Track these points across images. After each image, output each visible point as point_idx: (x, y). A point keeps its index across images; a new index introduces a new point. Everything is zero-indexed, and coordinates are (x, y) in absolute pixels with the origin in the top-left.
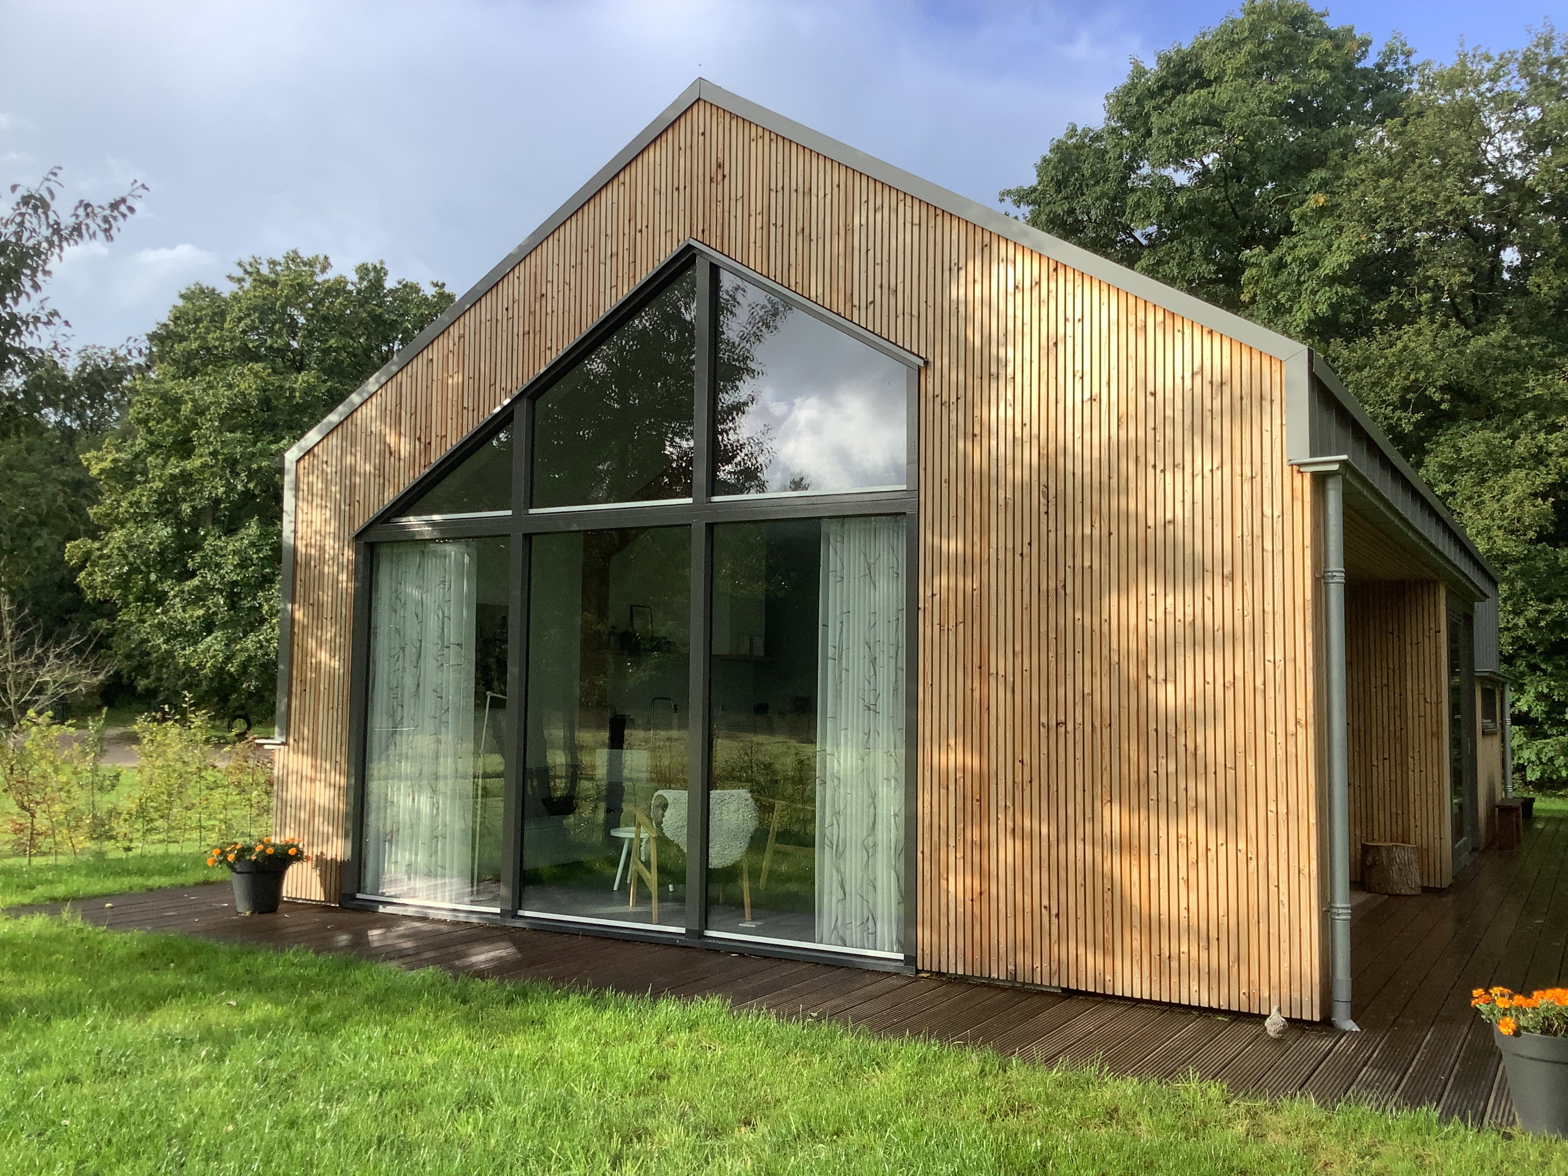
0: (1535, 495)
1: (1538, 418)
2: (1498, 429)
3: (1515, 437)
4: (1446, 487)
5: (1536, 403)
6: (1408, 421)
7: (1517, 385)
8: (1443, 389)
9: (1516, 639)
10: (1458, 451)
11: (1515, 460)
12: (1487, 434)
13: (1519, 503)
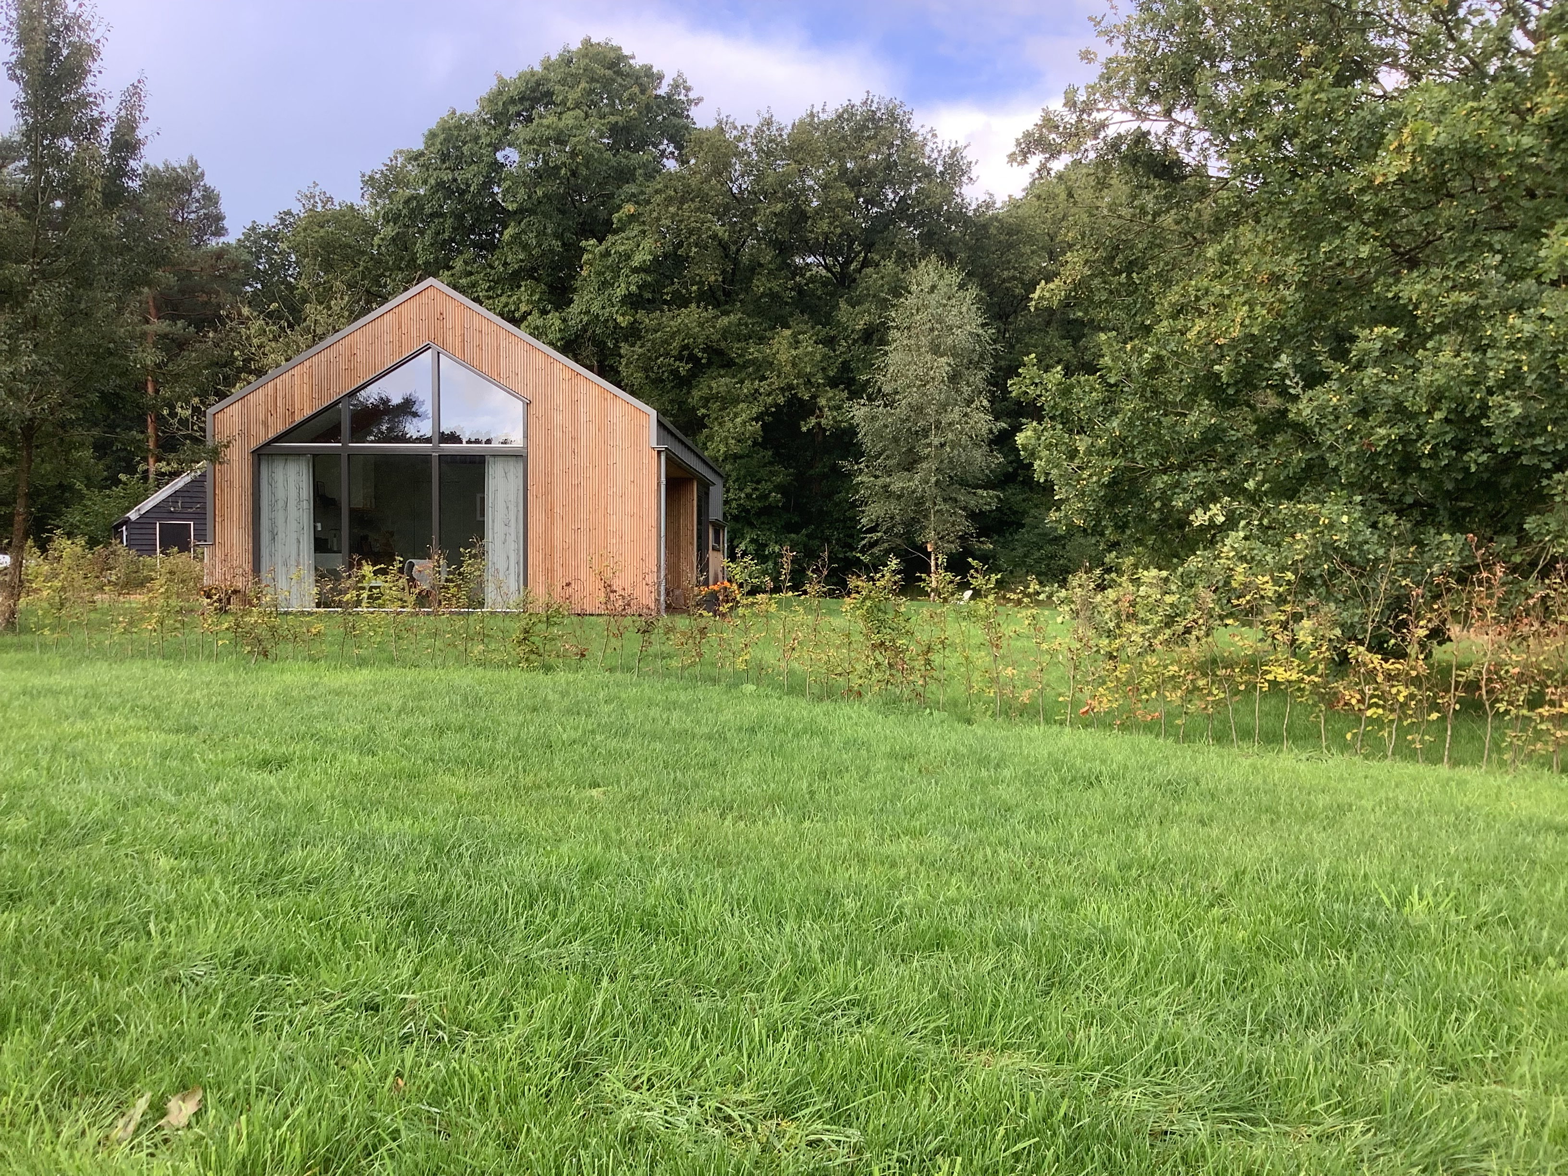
0: (753, 419)
1: (755, 372)
2: (734, 377)
3: (742, 382)
4: (703, 411)
5: (753, 362)
6: (684, 368)
7: (745, 350)
8: (704, 351)
9: (739, 505)
10: (711, 388)
11: (742, 397)
12: (727, 380)
13: (744, 423)
